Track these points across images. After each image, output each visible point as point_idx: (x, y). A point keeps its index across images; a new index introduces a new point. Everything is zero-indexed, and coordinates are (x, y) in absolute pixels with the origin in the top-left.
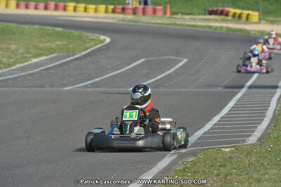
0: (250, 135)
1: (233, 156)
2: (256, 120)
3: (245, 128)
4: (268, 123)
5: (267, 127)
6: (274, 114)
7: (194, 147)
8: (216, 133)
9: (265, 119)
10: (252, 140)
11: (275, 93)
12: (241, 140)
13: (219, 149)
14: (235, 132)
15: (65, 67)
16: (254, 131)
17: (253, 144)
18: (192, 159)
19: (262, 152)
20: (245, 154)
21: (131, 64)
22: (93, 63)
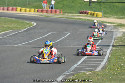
0: (98, 67)
1: (90, 76)
3: (96, 63)
4: (106, 61)
5: (106, 63)
7: (73, 72)
8: (83, 66)
10: (99, 69)
11: (109, 48)
12: (94, 69)
13: (84, 73)
14: (91, 65)
15: (16, 36)
16: (99, 65)
17: (99, 71)
18: (72, 77)
19: (103, 74)
20: (96, 75)
21: (45, 35)
22: (28, 34)
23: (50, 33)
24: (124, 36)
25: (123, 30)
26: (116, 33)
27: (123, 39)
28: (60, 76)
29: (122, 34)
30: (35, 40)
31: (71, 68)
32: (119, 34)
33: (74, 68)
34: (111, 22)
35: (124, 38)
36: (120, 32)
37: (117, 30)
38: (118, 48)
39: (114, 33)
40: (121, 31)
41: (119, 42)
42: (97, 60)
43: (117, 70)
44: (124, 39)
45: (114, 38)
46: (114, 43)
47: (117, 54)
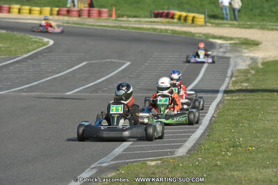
0: (180, 146)
1: (157, 171)
4: (202, 132)
5: (201, 136)
6: (210, 121)
7: (118, 160)
9: (201, 127)
10: (182, 151)
11: (215, 98)
12: (170, 152)
13: (144, 162)
15: (5, 70)
16: (185, 141)
17: (181, 157)
18: (113, 174)
19: (189, 167)
20: (170, 169)
21: (72, 67)
22: (34, 66)
23: (85, 63)
24: (252, 69)
25: (252, 55)
26: (235, 62)
27: (250, 76)
28: (82, 171)
29: (248, 62)
30: (48, 79)
31: (114, 149)
32: (242, 64)
33: (123, 149)
34: (225, 35)
35: (253, 72)
36: (244, 59)
37: (237, 54)
38: (237, 98)
39: (232, 62)
40: (247, 57)
41: (241, 82)
43: (223, 156)
44: (252, 75)
45: (229, 74)
46: (229, 83)
47: (232, 111)
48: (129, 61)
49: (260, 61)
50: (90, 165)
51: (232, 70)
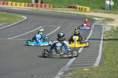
0: (95, 62)
2: (95, 55)
3: (91, 59)
4: (101, 56)
5: (101, 59)
6: (102, 52)
7: (70, 68)
8: (79, 61)
9: (99, 55)
10: (96, 64)
13: (82, 69)
14: (87, 61)
15: (8, 29)
16: (96, 60)
17: (97, 67)
19: (103, 71)
21: (36, 28)
22: (20, 28)
24: (113, 31)
25: (111, 24)
26: (104, 27)
27: (112, 33)
28: (58, 72)
29: (110, 28)
30: (27, 33)
31: (67, 63)
32: (108, 28)
33: (71, 63)
35: (113, 32)
37: (105, 24)
38: (109, 42)
39: (103, 27)
40: (109, 25)
41: (109, 36)
42: (91, 55)
45: (103, 32)
46: (104, 37)
47: (110, 48)
48: (59, 26)
49: (115, 28)
50: (60, 70)
51: (104, 31)
